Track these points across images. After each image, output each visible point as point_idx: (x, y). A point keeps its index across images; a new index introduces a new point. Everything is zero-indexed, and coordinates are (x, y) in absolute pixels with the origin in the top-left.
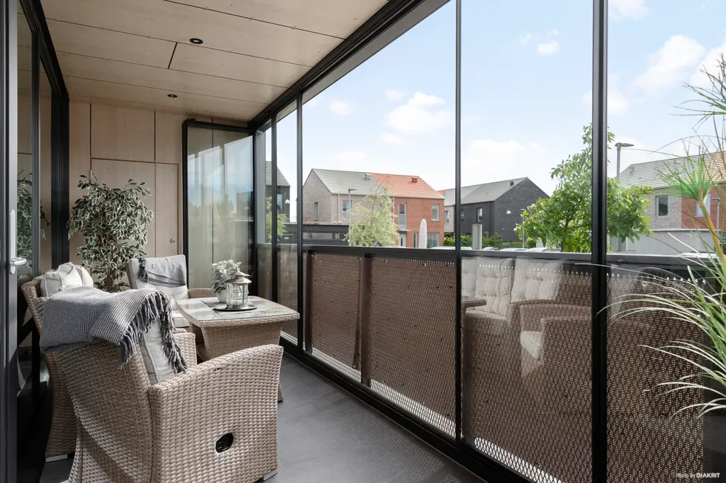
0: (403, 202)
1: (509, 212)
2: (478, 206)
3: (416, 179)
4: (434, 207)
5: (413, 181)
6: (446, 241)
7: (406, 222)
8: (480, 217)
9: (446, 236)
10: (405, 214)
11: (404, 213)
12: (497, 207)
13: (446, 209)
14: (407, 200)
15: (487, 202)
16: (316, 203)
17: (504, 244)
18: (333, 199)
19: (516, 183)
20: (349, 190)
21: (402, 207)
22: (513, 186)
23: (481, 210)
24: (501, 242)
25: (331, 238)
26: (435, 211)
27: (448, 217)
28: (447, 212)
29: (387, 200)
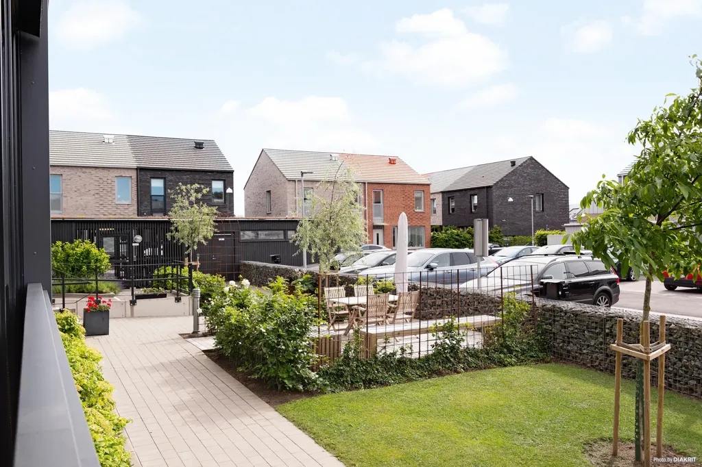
0: (378, 188)
1: (511, 200)
2: (472, 192)
3: (394, 160)
4: (417, 195)
5: (390, 163)
6: (433, 237)
7: (382, 214)
8: (475, 207)
9: (432, 231)
10: (382, 204)
11: (380, 203)
12: (495, 193)
13: (432, 197)
14: (385, 186)
15: (483, 188)
16: (269, 192)
17: (505, 239)
18: (290, 186)
19: (518, 164)
20: (302, 173)
21: (377, 195)
22: (514, 167)
23: (476, 197)
24: (501, 237)
25: (283, 238)
26: (418, 199)
27: (435, 206)
28: (434, 200)
29: (352, 186)
